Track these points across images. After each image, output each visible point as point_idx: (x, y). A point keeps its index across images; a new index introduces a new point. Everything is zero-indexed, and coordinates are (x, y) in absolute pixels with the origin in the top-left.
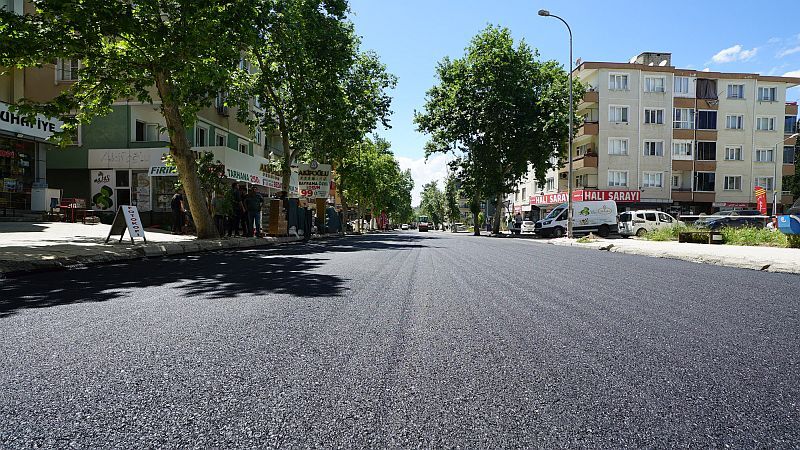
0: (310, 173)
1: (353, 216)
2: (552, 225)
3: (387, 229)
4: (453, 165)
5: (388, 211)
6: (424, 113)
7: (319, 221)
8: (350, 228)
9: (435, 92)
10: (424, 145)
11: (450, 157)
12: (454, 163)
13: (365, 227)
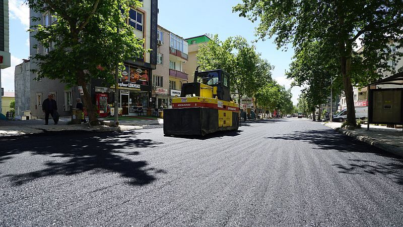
0: (245, 100)
1: (260, 112)
2: (338, 117)
3: (277, 117)
4: (303, 91)
5: (278, 109)
6: (289, 71)
7: (248, 115)
8: (259, 117)
9: (293, 64)
10: (291, 83)
11: (302, 88)
12: (304, 90)
13: (266, 116)
